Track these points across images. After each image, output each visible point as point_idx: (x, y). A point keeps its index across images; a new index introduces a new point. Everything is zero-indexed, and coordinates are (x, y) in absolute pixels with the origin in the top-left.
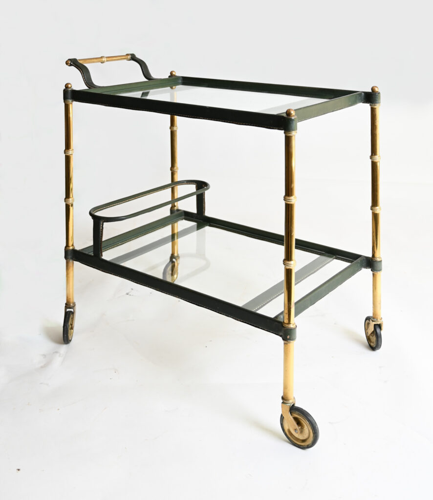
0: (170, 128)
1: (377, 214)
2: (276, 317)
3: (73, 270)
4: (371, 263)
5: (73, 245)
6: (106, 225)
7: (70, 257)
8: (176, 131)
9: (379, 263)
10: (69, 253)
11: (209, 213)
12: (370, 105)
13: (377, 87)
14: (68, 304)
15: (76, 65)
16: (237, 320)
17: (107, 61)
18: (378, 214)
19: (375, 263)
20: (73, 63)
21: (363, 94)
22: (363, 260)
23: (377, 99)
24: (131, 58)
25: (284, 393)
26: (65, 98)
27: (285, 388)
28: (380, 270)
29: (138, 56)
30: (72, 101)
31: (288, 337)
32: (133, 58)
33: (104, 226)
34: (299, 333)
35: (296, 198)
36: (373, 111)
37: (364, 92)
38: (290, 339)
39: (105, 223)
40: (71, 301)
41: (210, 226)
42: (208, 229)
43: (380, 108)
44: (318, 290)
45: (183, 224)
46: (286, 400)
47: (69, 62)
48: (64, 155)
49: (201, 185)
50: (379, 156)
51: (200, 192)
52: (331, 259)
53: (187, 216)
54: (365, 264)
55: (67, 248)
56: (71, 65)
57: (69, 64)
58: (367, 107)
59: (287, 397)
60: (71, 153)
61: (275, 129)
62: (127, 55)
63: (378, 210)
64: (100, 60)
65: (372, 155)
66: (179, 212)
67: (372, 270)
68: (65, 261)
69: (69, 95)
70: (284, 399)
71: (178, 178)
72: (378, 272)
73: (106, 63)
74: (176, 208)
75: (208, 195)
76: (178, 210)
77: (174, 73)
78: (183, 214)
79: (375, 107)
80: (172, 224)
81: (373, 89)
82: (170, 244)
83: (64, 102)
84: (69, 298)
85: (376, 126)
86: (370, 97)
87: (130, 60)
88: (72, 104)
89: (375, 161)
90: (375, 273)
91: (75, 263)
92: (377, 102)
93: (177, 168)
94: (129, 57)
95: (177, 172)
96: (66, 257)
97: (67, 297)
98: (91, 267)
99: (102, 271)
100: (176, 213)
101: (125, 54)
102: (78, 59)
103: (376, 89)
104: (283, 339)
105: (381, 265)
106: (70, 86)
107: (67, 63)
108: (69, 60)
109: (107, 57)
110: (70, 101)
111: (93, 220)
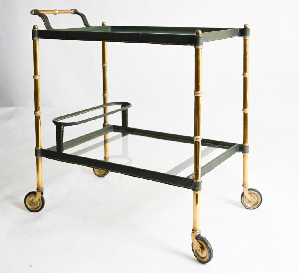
0: (103, 65)
1: (246, 113)
2: (188, 177)
3: (41, 164)
4: (242, 148)
5: (41, 146)
6: (66, 128)
7: (39, 154)
8: (106, 67)
9: (247, 147)
10: (39, 151)
11: (131, 125)
12: (243, 37)
13: (248, 25)
14: (39, 188)
15: (38, 13)
16: (161, 183)
17: (59, 13)
18: (248, 113)
19: (245, 147)
20: (36, 13)
21: (238, 30)
22: (237, 146)
23: (248, 33)
24: (75, 12)
25: (194, 227)
26: (33, 36)
27: (194, 223)
28: (248, 152)
29: (79, 11)
30: (39, 39)
31: (197, 188)
32: (76, 12)
33: (64, 129)
34: (203, 186)
35: (202, 92)
36: (245, 41)
37: (239, 29)
38: (198, 190)
39: (64, 127)
40: (41, 186)
41: (132, 134)
42: (130, 136)
43: (249, 39)
44: (212, 162)
45: (112, 134)
46: (195, 231)
47: (33, 12)
48: (33, 79)
49: (125, 105)
50: (248, 73)
51: (124, 108)
52: (216, 148)
53: (115, 128)
54: (238, 149)
55: (37, 148)
56: (35, 14)
57: (33, 14)
58: (241, 39)
59: (196, 229)
60: (38, 78)
61: (188, 45)
62: (72, 10)
63: (247, 111)
64: (54, 12)
65: (244, 72)
66: (109, 126)
67: (243, 153)
68: (35, 158)
69: (36, 34)
70: (194, 231)
71: (108, 101)
72: (247, 153)
73: (58, 15)
74: (107, 124)
75: (130, 111)
76: (108, 125)
77: (105, 24)
78: (113, 127)
79: (247, 38)
80: (104, 134)
81: (245, 26)
82: (103, 146)
83: (33, 39)
84: (39, 184)
85: (247, 52)
86: (243, 32)
87: (74, 14)
88: (38, 40)
89: (246, 76)
90: (245, 154)
91: (43, 158)
92: (248, 35)
93: (107, 95)
94: (73, 11)
95: (107, 97)
96: (36, 155)
97: (38, 184)
98: (55, 160)
99: (64, 162)
100: (107, 127)
101: (70, 9)
102: (39, 10)
103: (247, 26)
104: (193, 190)
105: (248, 148)
106: (36, 27)
107: (31, 13)
108: (33, 10)
109: (58, 10)
110: (37, 38)
111: (55, 126)
